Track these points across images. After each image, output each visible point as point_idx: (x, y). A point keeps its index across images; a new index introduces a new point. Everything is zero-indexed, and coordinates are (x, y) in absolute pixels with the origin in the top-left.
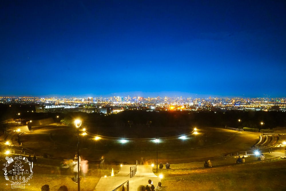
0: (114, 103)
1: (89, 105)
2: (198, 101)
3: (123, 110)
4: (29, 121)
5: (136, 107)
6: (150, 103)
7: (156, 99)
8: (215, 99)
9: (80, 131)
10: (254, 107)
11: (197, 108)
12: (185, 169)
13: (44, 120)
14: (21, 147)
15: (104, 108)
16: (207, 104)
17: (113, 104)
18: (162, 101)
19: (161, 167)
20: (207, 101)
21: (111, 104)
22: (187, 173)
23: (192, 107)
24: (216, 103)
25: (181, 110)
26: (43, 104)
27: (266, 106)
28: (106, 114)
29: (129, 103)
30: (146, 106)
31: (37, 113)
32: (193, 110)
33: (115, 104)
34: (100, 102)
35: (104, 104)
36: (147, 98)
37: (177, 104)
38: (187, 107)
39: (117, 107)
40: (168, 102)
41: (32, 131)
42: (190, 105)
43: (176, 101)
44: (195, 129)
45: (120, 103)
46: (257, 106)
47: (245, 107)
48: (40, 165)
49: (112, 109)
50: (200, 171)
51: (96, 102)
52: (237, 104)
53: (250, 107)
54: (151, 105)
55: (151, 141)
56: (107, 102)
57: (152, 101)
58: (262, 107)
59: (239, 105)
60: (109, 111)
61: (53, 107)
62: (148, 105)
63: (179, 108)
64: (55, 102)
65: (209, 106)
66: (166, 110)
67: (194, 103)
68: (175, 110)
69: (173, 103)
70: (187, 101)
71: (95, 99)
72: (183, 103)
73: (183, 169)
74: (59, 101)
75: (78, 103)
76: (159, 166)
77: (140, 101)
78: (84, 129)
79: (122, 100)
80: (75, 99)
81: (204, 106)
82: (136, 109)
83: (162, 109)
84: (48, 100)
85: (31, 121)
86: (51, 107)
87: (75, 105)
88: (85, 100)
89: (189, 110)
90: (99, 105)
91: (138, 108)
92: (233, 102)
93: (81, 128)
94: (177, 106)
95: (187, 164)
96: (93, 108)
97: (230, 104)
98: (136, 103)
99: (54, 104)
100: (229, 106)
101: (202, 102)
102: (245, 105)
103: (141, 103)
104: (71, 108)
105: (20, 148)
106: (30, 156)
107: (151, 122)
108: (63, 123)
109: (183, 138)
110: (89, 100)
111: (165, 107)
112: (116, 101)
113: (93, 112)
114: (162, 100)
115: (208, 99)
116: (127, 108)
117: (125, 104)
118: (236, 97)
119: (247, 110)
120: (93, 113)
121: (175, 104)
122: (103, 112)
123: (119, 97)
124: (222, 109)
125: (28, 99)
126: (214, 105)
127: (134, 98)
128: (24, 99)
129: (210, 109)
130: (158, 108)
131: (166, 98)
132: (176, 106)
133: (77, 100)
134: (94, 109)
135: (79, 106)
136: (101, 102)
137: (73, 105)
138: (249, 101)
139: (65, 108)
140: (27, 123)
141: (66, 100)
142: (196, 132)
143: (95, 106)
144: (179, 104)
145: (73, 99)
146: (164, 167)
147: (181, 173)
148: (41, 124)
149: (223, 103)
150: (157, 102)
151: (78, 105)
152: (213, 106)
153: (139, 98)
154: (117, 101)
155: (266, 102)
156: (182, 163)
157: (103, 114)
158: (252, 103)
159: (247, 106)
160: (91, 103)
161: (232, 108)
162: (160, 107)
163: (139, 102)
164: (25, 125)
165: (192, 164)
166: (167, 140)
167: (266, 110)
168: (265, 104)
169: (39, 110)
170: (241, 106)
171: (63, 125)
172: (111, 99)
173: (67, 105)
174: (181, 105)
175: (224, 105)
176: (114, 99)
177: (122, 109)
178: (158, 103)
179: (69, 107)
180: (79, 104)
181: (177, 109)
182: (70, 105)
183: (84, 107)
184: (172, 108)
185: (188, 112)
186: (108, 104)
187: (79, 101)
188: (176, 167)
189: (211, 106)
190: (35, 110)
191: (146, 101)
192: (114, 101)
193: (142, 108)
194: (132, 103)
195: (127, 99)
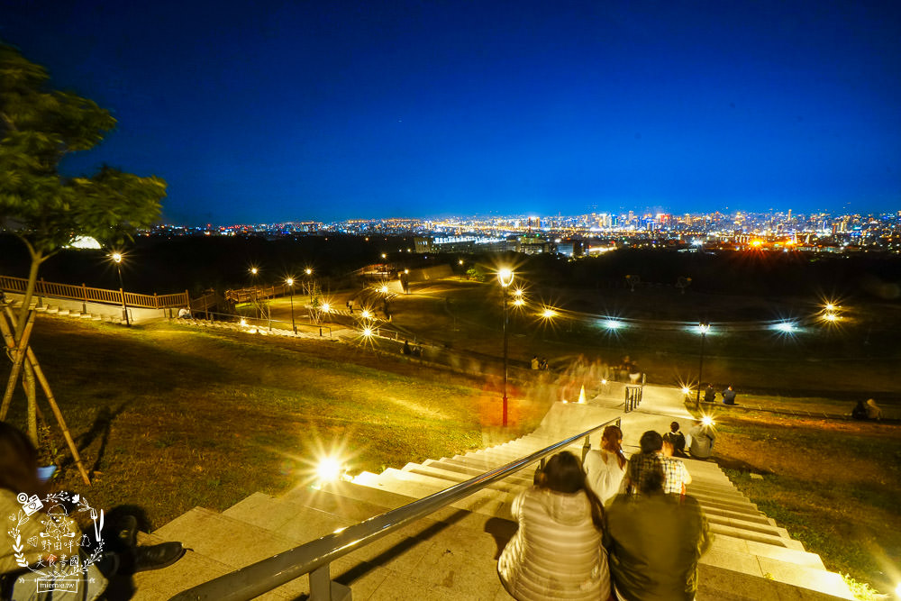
0: (593, 229)
1: (530, 235)
2: (849, 223)
3: (616, 248)
4: (403, 270)
5: (650, 241)
6: (689, 231)
7: (709, 218)
9: (510, 296)
11: (846, 244)
12: (781, 413)
13: (434, 269)
14: (390, 324)
15: (566, 242)
16: (887, 232)
17: (589, 232)
18: (728, 223)
19: (710, 397)
20: (885, 222)
22: (788, 424)
23: (824, 242)
25: (786, 250)
26: (431, 233)
28: (571, 258)
29: (631, 229)
30: (679, 238)
31: (419, 254)
32: (830, 250)
33: (594, 233)
34: (558, 227)
35: (567, 232)
36: (684, 216)
37: (773, 234)
38: (807, 241)
39: (598, 241)
40: (745, 228)
41: (409, 292)
42: (819, 235)
43: (772, 225)
44: (830, 306)
45: (608, 230)
48: (426, 363)
49: (587, 246)
50: (833, 425)
51: (547, 229)
54: (692, 236)
55: (687, 328)
56: (576, 228)
57: (696, 225)
60: (578, 250)
61: (452, 240)
62: (683, 235)
63: (777, 245)
64: (454, 229)
65: (894, 239)
66: (738, 249)
67: (835, 228)
68: (767, 249)
69: (761, 228)
70: (810, 224)
71: (546, 220)
72: (794, 231)
73: (775, 413)
74: (463, 227)
75: (505, 232)
76: (703, 394)
77: (662, 224)
78: (519, 292)
79: (613, 223)
80: (500, 221)
81: (872, 238)
82: (650, 245)
83: (725, 245)
84: (441, 226)
85: (407, 272)
86: (445, 241)
87: (498, 235)
88: (521, 224)
89: (814, 250)
90: (554, 235)
91: (656, 244)
93: (513, 288)
94: (772, 237)
95: (791, 399)
96: (540, 242)
98: (650, 230)
99: (452, 234)
101: (865, 227)
103: (663, 230)
104: (489, 243)
105: (389, 326)
106: (407, 342)
107: (689, 279)
108: (473, 277)
109: (786, 327)
110: (530, 223)
111: (733, 242)
112: (597, 225)
113: (540, 251)
114: (726, 221)
115: (890, 216)
116: (626, 243)
117: (620, 234)
120: (540, 254)
121: (767, 232)
122: (564, 253)
123: (604, 215)
125: (399, 224)
127: (646, 217)
128: (392, 223)
129: (896, 249)
130: (714, 244)
131: (738, 217)
132: (771, 239)
133: (502, 224)
134: (542, 246)
135: (509, 238)
136: (560, 229)
137: (495, 237)
139: (476, 242)
140: (399, 275)
141: (479, 225)
142: (831, 314)
143: (546, 239)
144: (779, 233)
145: (494, 222)
146: (719, 399)
147: (770, 422)
148: (426, 277)
150: (710, 227)
151: (505, 236)
153: (659, 216)
154: (600, 226)
156: (775, 395)
157: (564, 258)
160: (536, 231)
162: (719, 242)
163: (660, 227)
164: (396, 278)
165: (808, 402)
166: (732, 329)
169: (422, 247)
171: (472, 280)
172: (585, 220)
173: (481, 236)
174: (786, 235)
176: (591, 220)
177: (612, 245)
178: (714, 231)
179: (485, 241)
180: (508, 234)
181: (772, 248)
182: (488, 237)
183: (519, 239)
184: (756, 244)
185: (809, 255)
186: (578, 232)
187: (508, 225)
188: (756, 403)
190: (413, 248)
191: (680, 224)
192: (592, 225)
193: (667, 242)
194: (640, 231)
195: (627, 219)
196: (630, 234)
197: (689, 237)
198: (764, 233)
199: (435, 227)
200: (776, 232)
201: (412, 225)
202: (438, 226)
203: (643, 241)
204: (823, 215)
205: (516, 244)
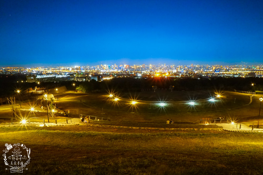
1: (78, 73)
2: (180, 68)
5: (123, 75)
6: (136, 71)
7: (141, 66)
8: (197, 66)
10: (232, 74)
11: (181, 75)
15: (93, 76)
16: (190, 71)
17: (100, 72)
20: (189, 68)
21: (98, 72)
23: (175, 74)
24: (197, 70)
25: (166, 77)
27: (243, 72)
29: (116, 70)
30: (133, 74)
31: (27, 83)
32: (177, 76)
33: (102, 72)
34: (88, 70)
35: (92, 72)
36: (133, 66)
37: (161, 72)
38: (171, 74)
39: (105, 75)
40: (153, 70)
42: (174, 72)
43: (160, 69)
45: (107, 71)
46: (235, 73)
47: (224, 74)
49: (102, 77)
51: (83, 71)
52: (217, 71)
53: (229, 74)
56: (95, 70)
57: (138, 69)
58: (240, 73)
59: (219, 71)
60: (99, 79)
62: (134, 73)
63: (163, 75)
64: (42, 72)
65: (191, 73)
66: (152, 77)
67: (177, 70)
68: (160, 77)
69: (157, 70)
70: (171, 68)
71: (82, 67)
72: (167, 71)
74: (46, 71)
75: (66, 73)
77: (126, 68)
79: (109, 69)
80: (63, 68)
81: (187, 72)
82: (124, 76)
83: (148, 76)
84: (35, 70)
87: (63, 74)
88: (73, 69)
89: (173, 77)
90: (87, 73)
91: (126, 76)
92: (213, 69)
96: (83, 76)
97: (210, 71)
100: (210, 73)
101: (184, 69)
102: (224, 71)
103: (127, 71)
104: (62, 77)
108: (79, 91)
110: (76, 69)
111: (150, 74)
112: (103, 69)
113: (84, 80)
114: (147, 67)
115: (189, 66)
116: (115, 76)
117: (112, 72)
118: (216, 65)
119: (226, 76)
121: (159, 71)
123: (105, 65)
124: (203, 75)
126: (196, 72)
127: (120, 66)
129: (192, 76)
130: (144, 75)
133: (64, 69)
134: (85, 78)
138: (228, 68)
139: (57, 77)
141: (53, 70)
143: (85, 75)
144: (163, 71)
145: (60, 68)
149: (204, 70)
150: (142, 69)
152: (194, 73)
153: (125, 66)
154: (104, 69)
155: (243, 69)
158: (230, 70)
159: (226, 73)
160: (80, 72)
161: (212, 75)
162: (146, 75)
163: (126, 70)
167: (244, 77)
168: (242, 71)
169: (31, 80)
170: (221, 72)
172: (98, 67)
174: (165, 72)
175: (205, 72)
176: (101, 67)
177: (111, 77)
178: (143, 71)
180: (68, 73)
181: (162, 76)
182: (59, 75)
183: (75, 75)
184: (157, 75)
186: (96, 72)
187: (67, 70)
189: (193, 72)
190: (24, 80)
191: (132, 68)
192: (101, 69)
193: (130, 75)
194: (119, 71)
195: (114, 67)
196: (116, 72)
197: (136, 73)
198: (158, 71)
199: (32, 71)
200: (162, 71)
201: (20, 70)
202: (33, 70)
203: (121, 75)
204: (174, 65)
205: (74, 77)
